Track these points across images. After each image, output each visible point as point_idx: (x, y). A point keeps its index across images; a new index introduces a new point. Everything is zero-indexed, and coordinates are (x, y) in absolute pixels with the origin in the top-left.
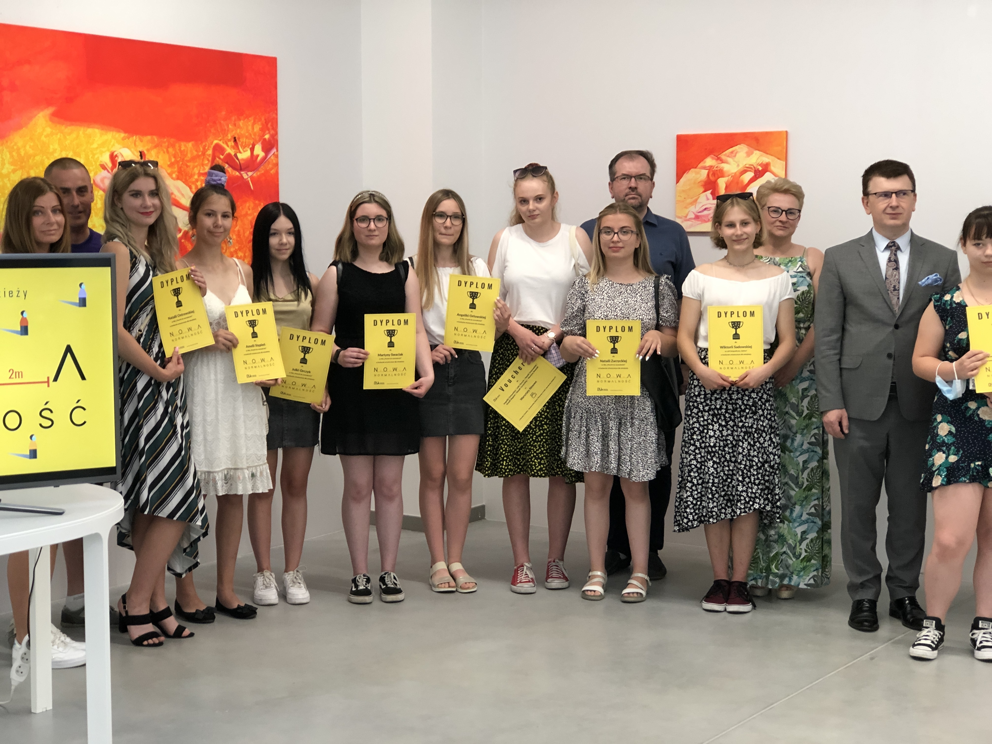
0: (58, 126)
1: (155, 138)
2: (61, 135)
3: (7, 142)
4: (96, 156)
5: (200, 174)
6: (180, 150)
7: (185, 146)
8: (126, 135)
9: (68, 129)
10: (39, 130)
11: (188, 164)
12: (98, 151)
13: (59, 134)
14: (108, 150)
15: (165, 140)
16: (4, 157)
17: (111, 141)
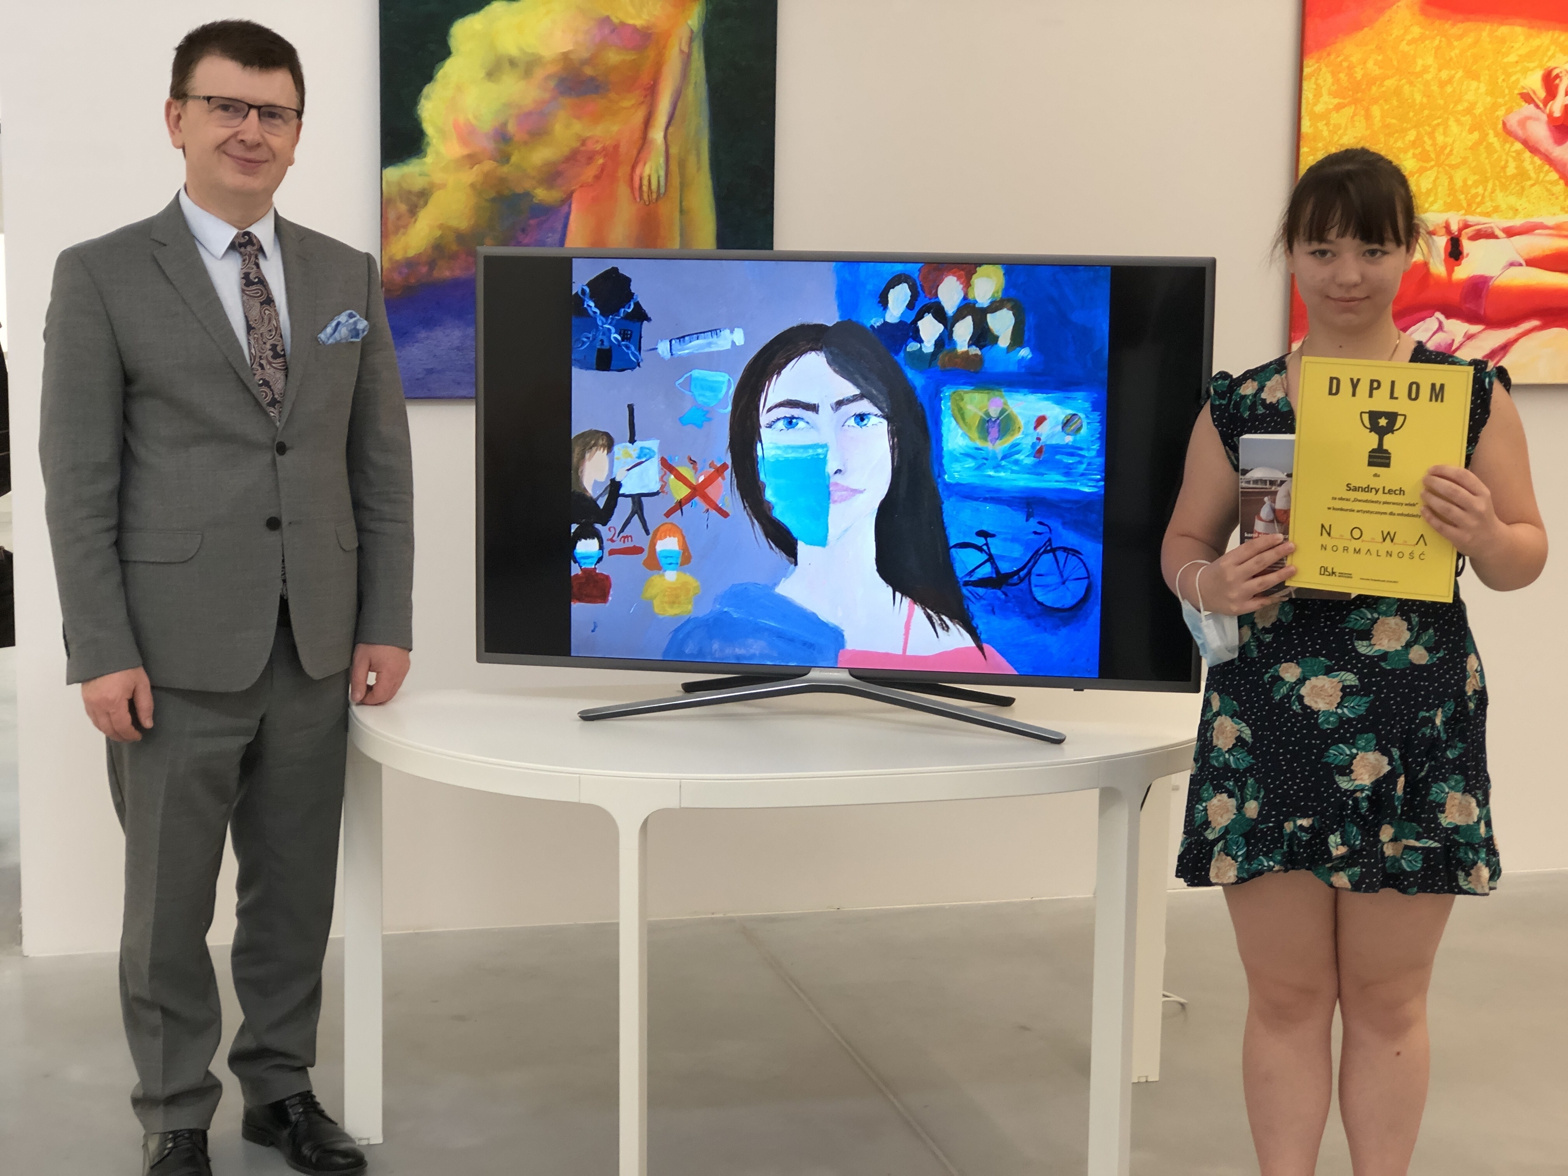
0: (1437, 23)
2: (1443, 39)
3: (1329, 54)
4: (1513, 78)
9: (1457, 29)
10: (1396, 32)
12: (1519, 68)
13: (1438, 38)
16: (1320, 81)
17: (1548, 49)
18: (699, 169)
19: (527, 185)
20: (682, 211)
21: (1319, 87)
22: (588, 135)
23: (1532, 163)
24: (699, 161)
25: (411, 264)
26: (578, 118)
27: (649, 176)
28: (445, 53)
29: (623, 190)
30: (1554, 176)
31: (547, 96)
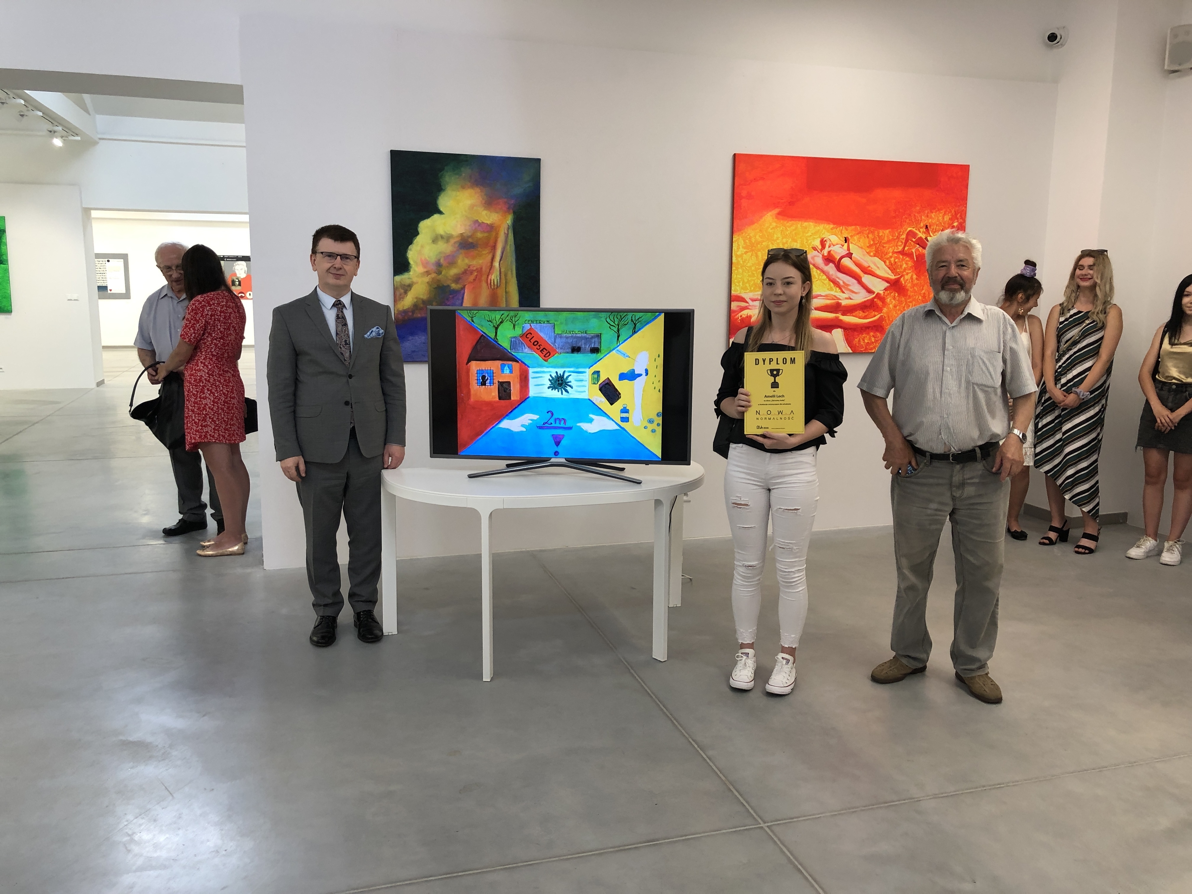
0: (782, 221)
1: (858, 227)
2: (784, 227)
3: (742, 233)
4: (810, 242)
5: (894, 253)
6: (878, 236)
7: (883, 232)
8: (835, 226)
9: (789, 223)
10: (767, 225)
11: (884, 245)
12: (812, 237)
13: (782, 227)
14: (819, 237)
15: (867, 229)
16: (739, 243)
17: (822, 231)
18: (512, 277)
19: (449, 283)
20: (506, 292)
21: (739, 245)
22: (471, 264)
23: (817, 272)
24: (512, 274)
25: (405, 312)
26: (467, 258)
27: (494, 280)
28: (417, 233)
29: (484, 285)
30: (825, 277)
31: (455, 249)
